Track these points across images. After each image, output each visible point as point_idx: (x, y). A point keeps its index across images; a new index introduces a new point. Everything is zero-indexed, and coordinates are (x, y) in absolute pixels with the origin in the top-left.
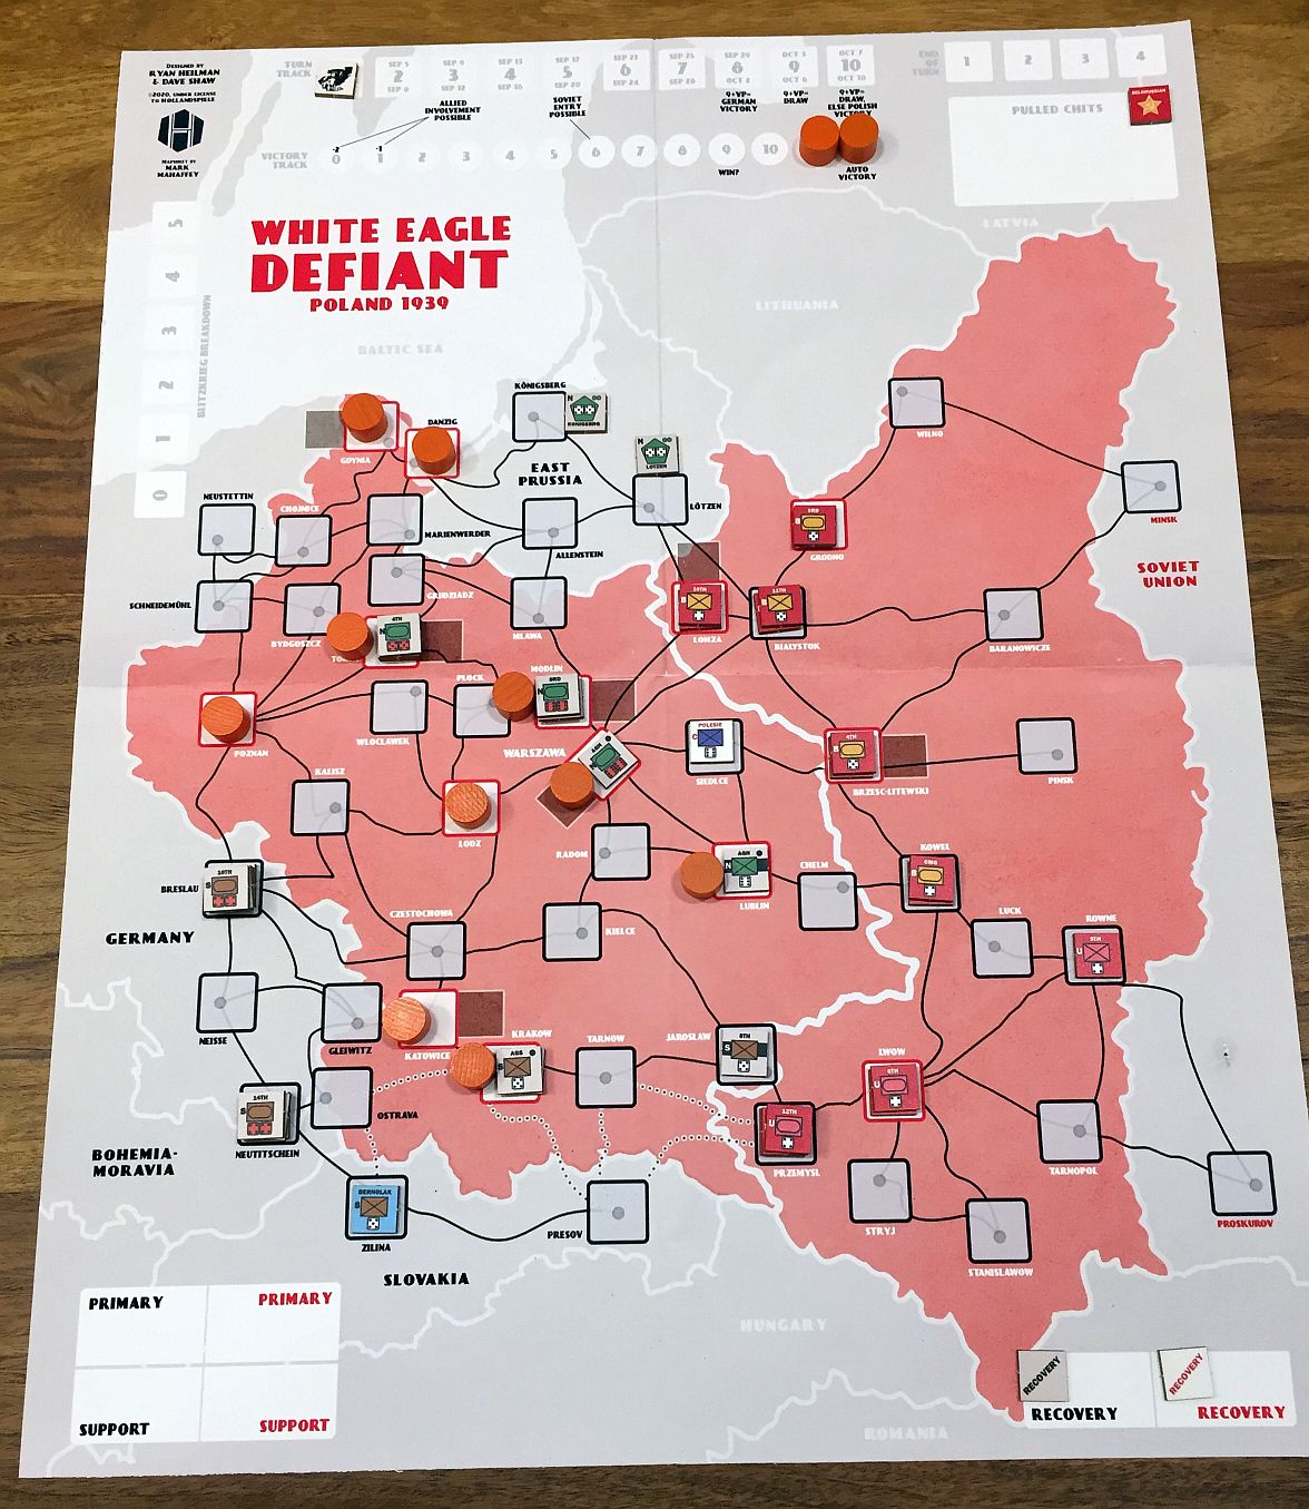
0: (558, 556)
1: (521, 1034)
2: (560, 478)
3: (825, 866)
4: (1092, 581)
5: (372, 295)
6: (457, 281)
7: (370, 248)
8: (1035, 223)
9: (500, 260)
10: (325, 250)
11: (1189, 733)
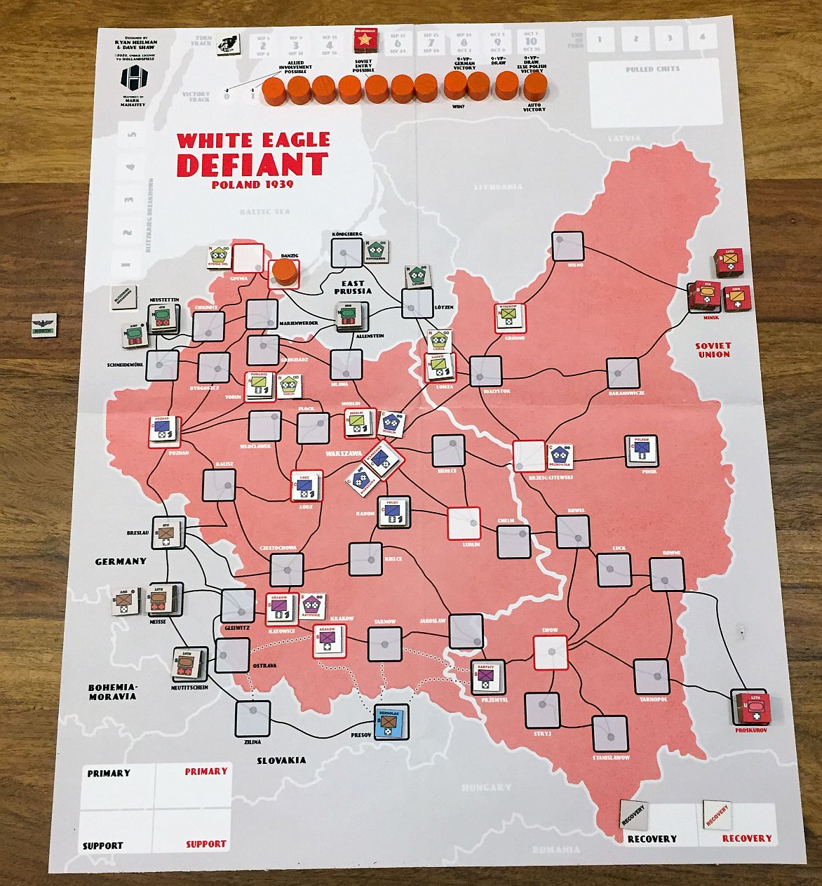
0: (358, 337)
1: (336, 618)
2: (359, 290)
3: (512, 521)
4: (669, 354)
5: (248, 179)
6: (298, 171)
7: (247, 150)
8: (638, 138)
9: (324, 159)
10: (220, 152)
11: (725, 444)
